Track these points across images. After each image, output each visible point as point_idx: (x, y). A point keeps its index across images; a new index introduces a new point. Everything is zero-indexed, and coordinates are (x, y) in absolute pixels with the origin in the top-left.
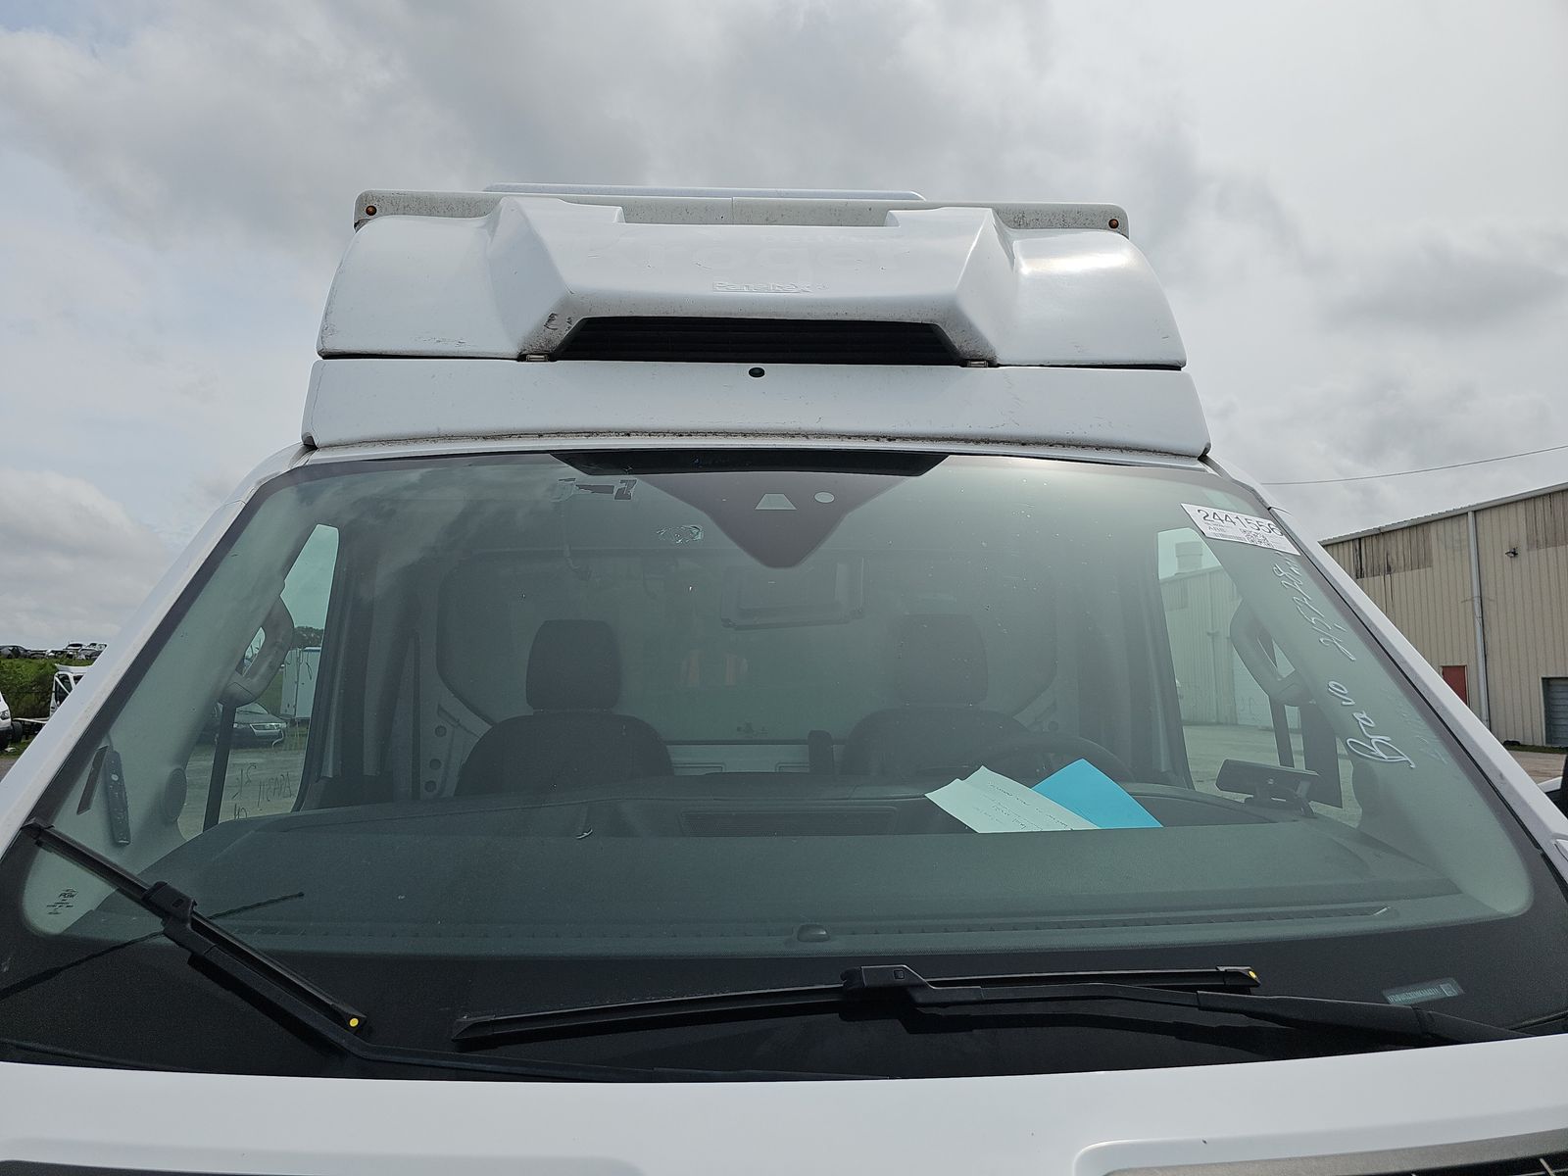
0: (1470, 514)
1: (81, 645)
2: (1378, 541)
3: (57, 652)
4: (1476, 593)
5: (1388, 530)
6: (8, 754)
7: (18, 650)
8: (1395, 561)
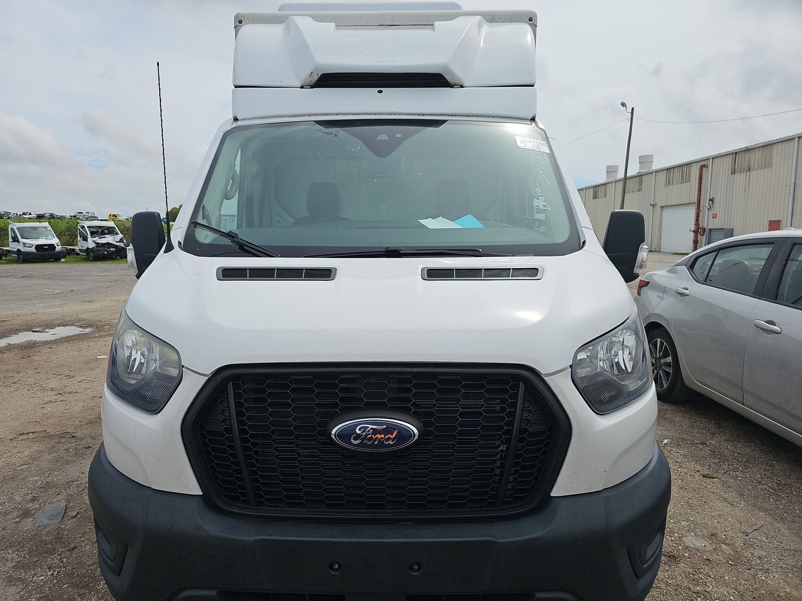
0: (796, 139)
1: (82, 213)
2: (746, 154)
3: (71, 216)
4: (793, 182)
5: (751, 148)
6: (62, 262)
7: (53, 215)
8: (753, 165)
